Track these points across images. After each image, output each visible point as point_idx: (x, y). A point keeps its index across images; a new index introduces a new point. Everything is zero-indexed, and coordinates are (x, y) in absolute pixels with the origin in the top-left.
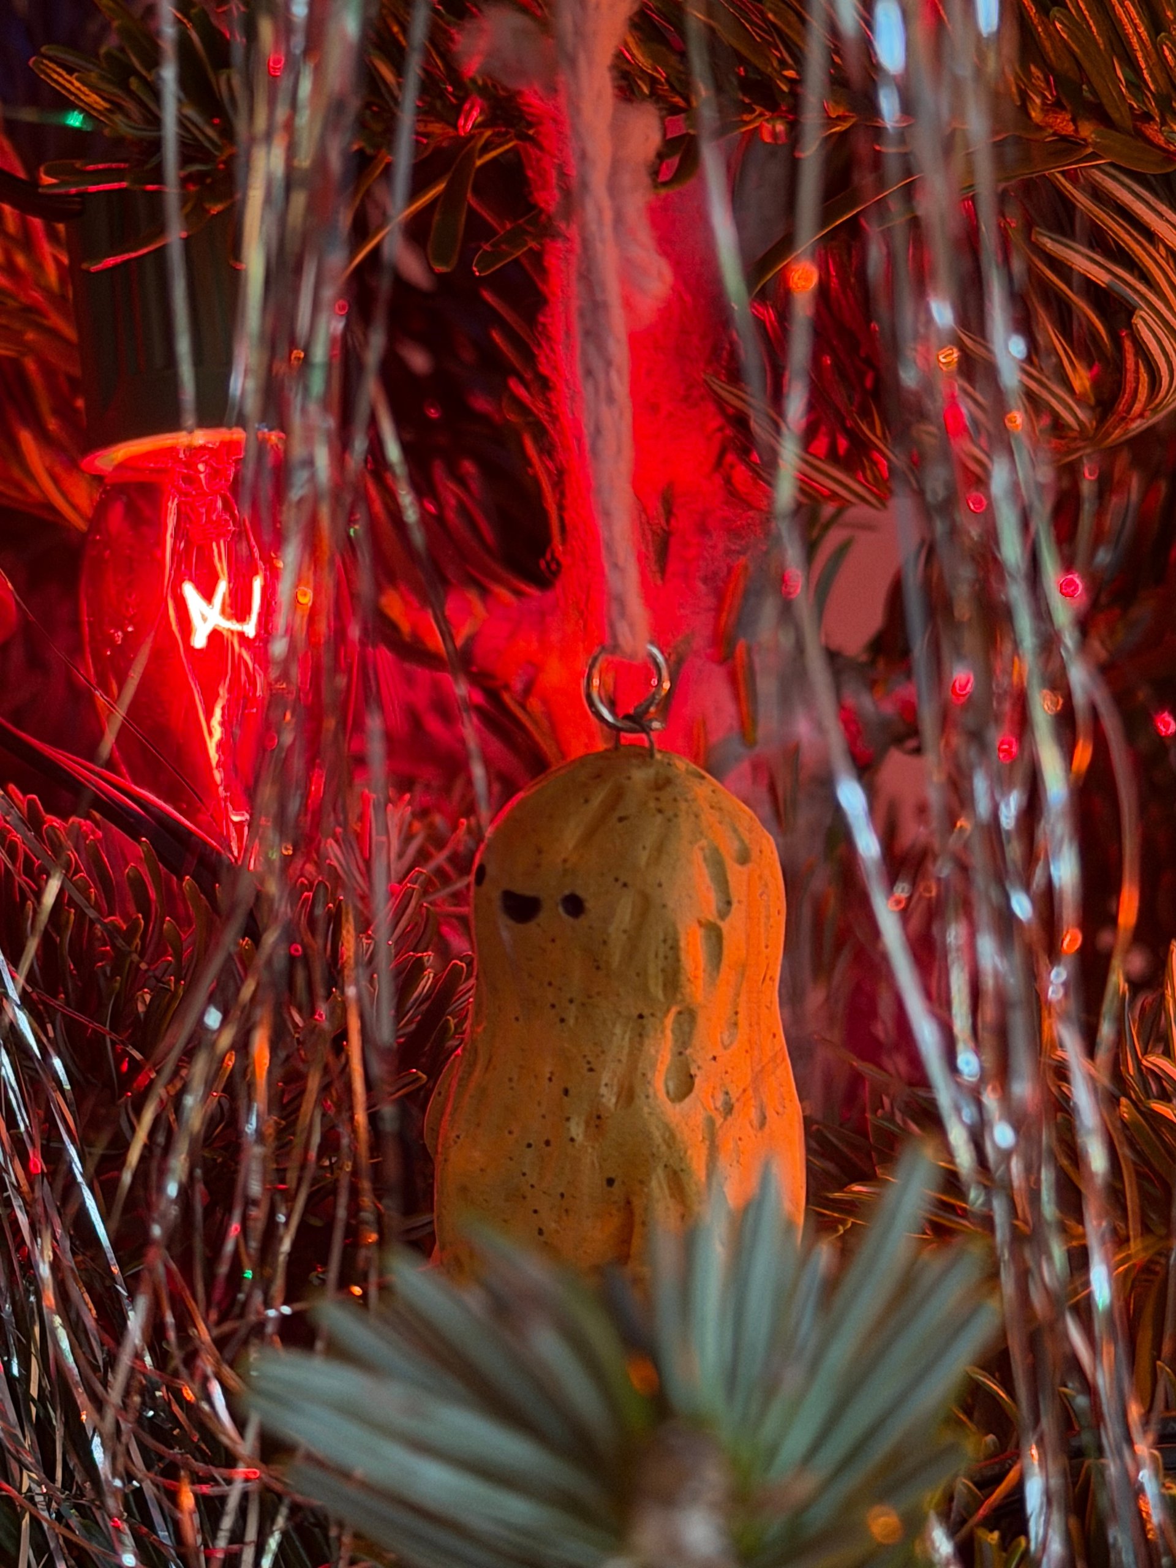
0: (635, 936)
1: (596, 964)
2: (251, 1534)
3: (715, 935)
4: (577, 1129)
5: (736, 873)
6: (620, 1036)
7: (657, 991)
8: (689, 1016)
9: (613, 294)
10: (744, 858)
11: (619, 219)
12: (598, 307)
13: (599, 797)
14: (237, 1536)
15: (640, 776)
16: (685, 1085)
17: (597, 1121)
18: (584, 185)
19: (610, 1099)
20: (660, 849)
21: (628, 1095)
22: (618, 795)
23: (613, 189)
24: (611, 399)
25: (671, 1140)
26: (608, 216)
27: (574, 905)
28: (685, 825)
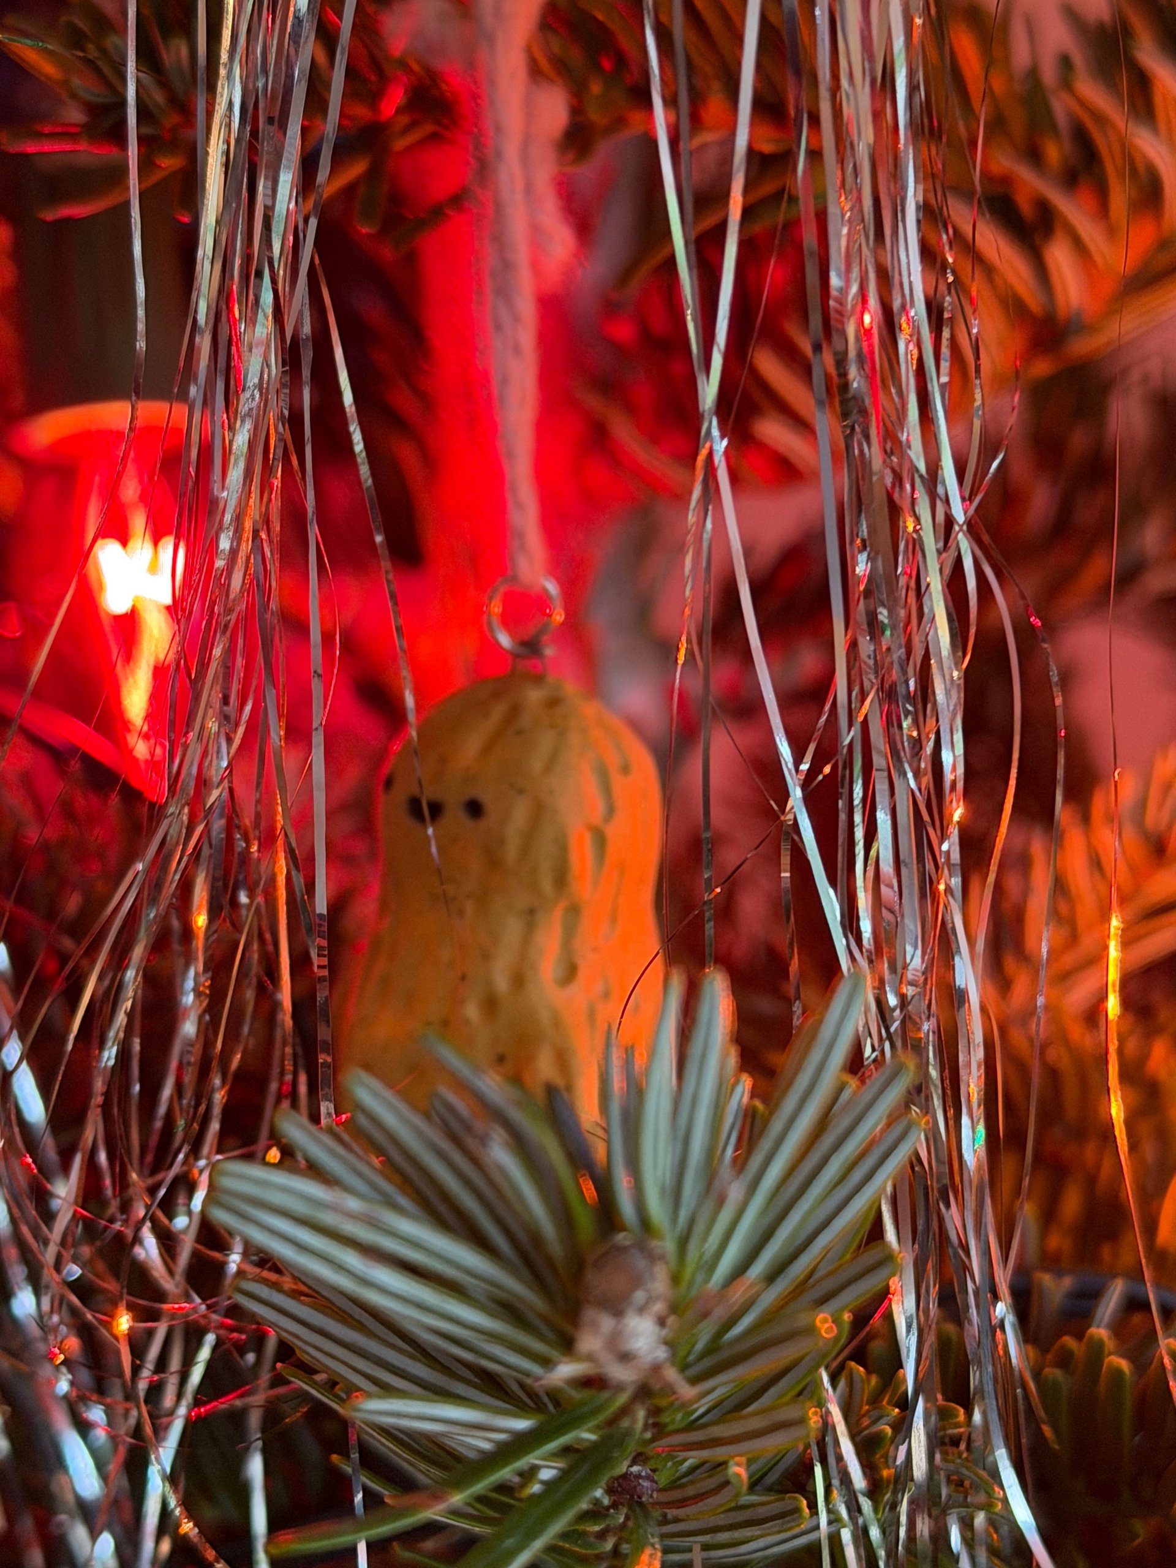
0: (530, 836)
1: (493, 861)
2: (175, 1363)
3: (600, 840)
4: (472, 1011)
5: (618, 782)
6: (512, 929)
7: (547, 885)
8: (574, 911)
9: (521, 254)
10: (625, 769)
11: (529, 189)
12: (507, 266)
13: (498, 712)
14: (162, 1364)
15: (534, 696)
16: (570, 972)
17: (491, 1004)
18: (499, 154)
19: (502, 983)
20: (552, 760)
21: (519, 980)
22: (514, 712)
23: (525, 159)
24: (517, 350)
25: (557, 1022)
26: (520, 185)
27: (475, 809)
28: (574, 739)
